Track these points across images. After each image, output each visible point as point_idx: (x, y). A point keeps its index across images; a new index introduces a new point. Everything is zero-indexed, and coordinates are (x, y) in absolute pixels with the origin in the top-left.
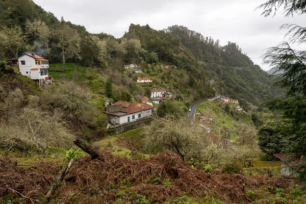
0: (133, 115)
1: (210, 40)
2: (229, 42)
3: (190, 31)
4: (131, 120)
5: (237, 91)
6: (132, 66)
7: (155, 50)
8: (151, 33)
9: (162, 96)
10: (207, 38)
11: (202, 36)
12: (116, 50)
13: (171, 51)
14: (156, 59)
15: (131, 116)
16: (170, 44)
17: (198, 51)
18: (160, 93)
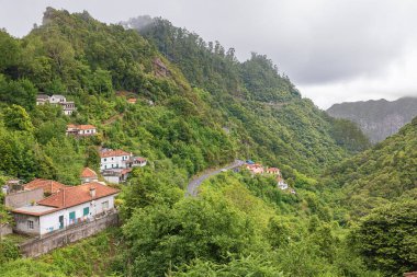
0: (71, 210)
1: (217, 47)
2: (253, 54)
3: (175, 28)
4: (67, 222)
5: (274, 149)
6: (55, 100)
7: (106, 65)
8: (94, 29)
9: (124, 166)
10: (211, 43)
11: (201, 40)
12: (17, 62)
13: (138, 69)
14: (109, 83)
15: (66, 214)
16: (137, 54)
17: (193, 70)
18: (121, 158)
